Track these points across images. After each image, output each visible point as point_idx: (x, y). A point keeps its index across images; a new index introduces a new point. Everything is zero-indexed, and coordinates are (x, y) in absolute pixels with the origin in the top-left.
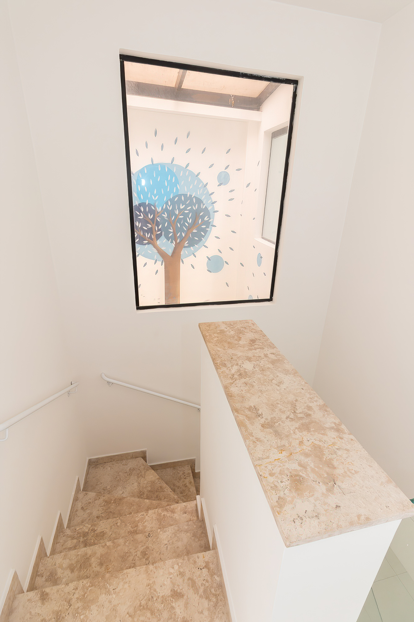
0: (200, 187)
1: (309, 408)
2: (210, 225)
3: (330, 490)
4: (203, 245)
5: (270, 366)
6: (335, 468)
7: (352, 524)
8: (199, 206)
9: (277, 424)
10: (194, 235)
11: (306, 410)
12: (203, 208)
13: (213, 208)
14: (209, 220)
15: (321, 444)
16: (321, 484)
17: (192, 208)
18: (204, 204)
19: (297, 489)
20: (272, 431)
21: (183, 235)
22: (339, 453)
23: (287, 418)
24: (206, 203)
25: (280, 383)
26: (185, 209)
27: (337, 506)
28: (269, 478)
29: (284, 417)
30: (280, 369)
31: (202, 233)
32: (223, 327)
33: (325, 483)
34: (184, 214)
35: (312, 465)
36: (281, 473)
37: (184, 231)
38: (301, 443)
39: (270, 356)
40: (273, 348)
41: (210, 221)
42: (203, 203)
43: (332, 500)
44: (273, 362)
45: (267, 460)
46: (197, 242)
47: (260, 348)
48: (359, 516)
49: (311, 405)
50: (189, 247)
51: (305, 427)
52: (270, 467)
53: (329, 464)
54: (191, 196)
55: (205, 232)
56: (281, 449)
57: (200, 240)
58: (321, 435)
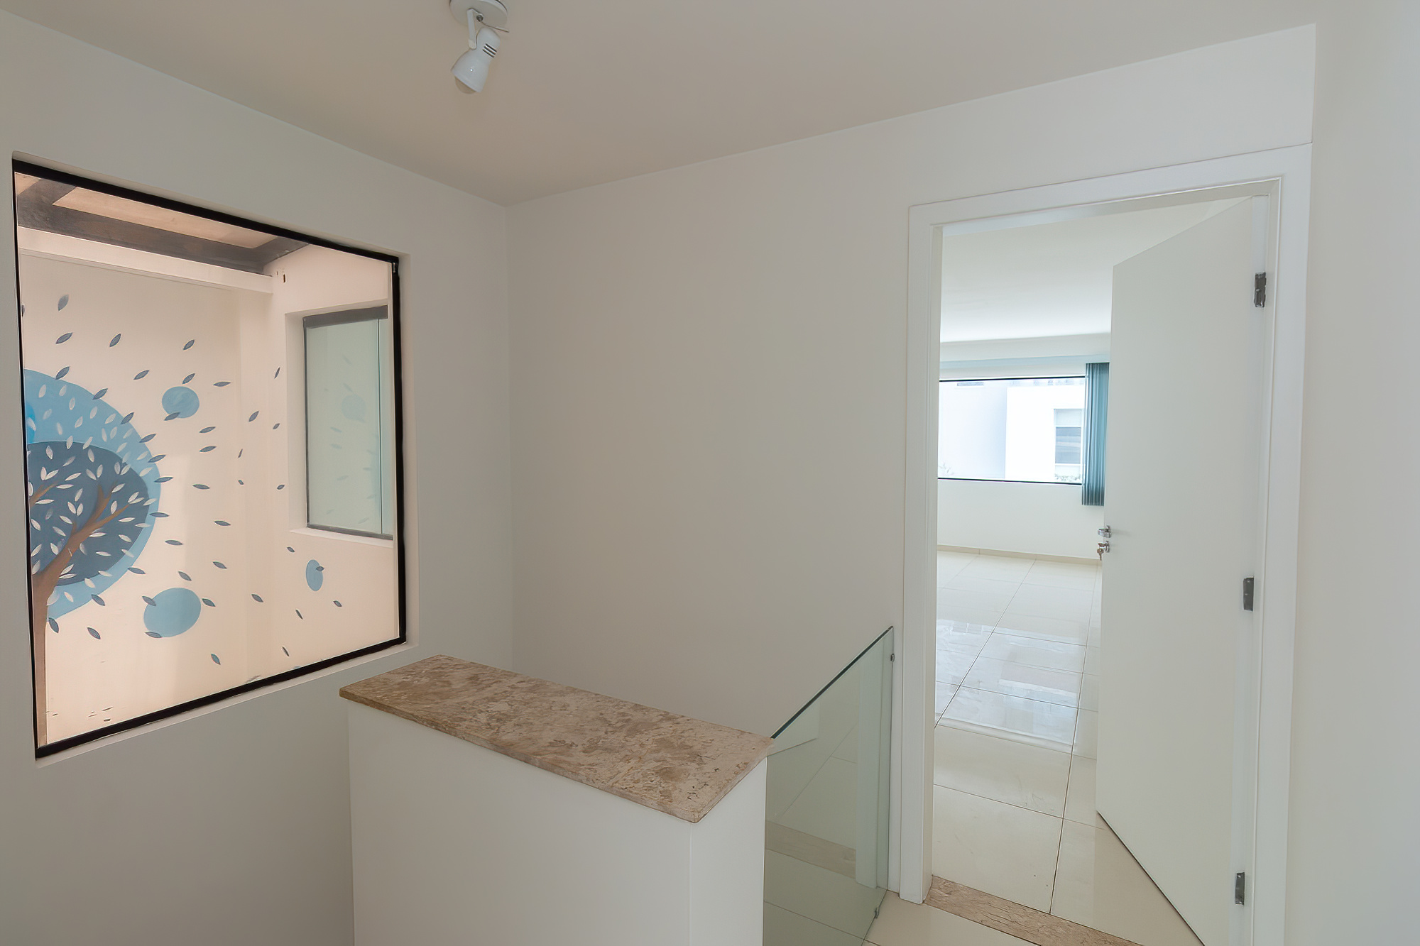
0: (107, 422)
1: (623, 714)
2: (149, 513)
3: (701, 763)
4: (129, 569)
5: (532, 695)
6: (691, 747)
7: (736, 773)
8: (109, 470)
9: (600, 743)
10: (95, 545)
11: (622, 718)
12: (122, 474)
13: (156, 471)
14: (143, 502)
15: (662, 737)
16: (689, 763)
17: (84, 475)
18: (125, 464)
19: (672, 779)
20: (601, 751)
21: (55, 550)
22: (686, 734)
23: (606, 733)
24: (132, 462)
25: (564, 707)
26: (60, 479)
27: (716, 770)
28: (636, 785)
29: (602, 734)
30: (549, 694)
31: (125, 538)
32: (399, 679)
33: (694, 761)
34: (53, 493)
35: (669, 755)
36: (645, 775)
37: (57, 539)
38: (642, 745)
39: (520, 685)
40: (515, 676)
41: (145, 504)
42: (121, 463)
43: (709, 768)
44: (532, 690)
45: (621, 774)
46: (107, 564)
47: (495, 682)
48: (738, 766)
49: (621, 711)
50: (79, 578)
51: (634, 731)
52: (629, 778)
53: (683, 746)
54: (77, 446)
55: (134, 532)
56: (627, 759)
57: (117, 556)
58: (657, 730)
